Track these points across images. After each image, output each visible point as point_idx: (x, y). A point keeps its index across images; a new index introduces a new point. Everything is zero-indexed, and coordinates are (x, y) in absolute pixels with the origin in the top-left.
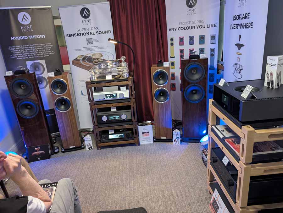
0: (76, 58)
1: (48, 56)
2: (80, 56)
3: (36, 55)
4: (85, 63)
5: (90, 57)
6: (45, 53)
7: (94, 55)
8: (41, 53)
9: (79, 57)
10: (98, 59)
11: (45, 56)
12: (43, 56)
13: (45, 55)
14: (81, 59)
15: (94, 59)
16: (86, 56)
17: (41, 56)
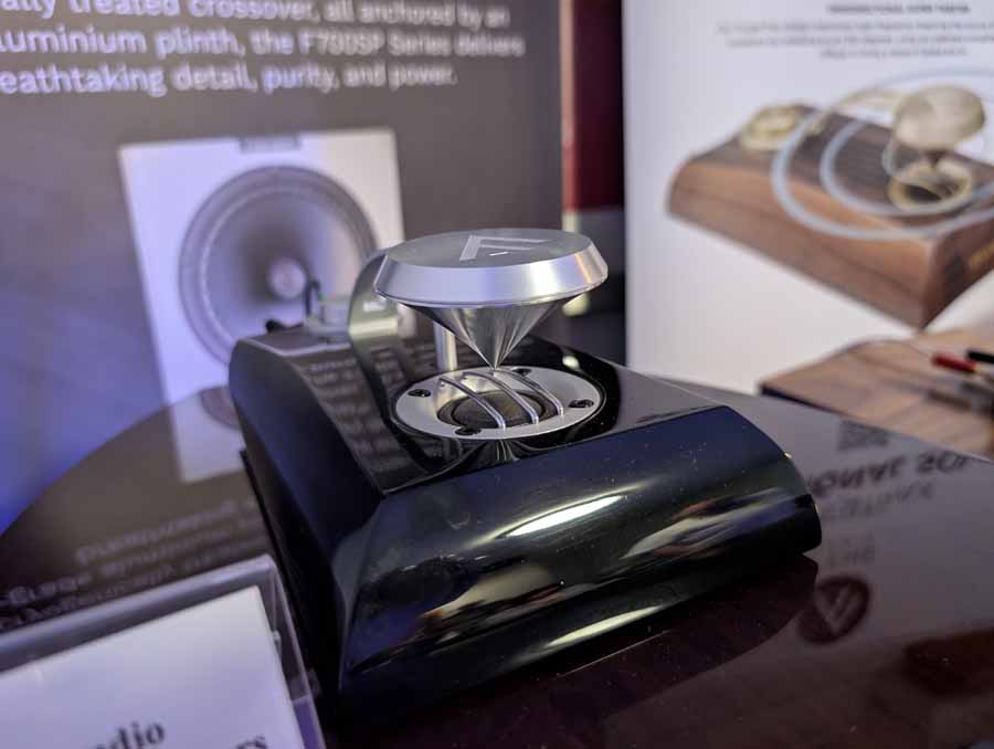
0: (734, 142)
1: (439, 75)
2: (785, 111)
3: (284, 44)
4: (810, 191)
5: (871, 127)
6: (408, 29)
7: (916, 106)
8: (356, 25)
9: (764, 126)
10: (936, 156)
11: (400, 77)
12: (376, 75)
13: (406, 60)
14: (787, 144)
15: (906, 156)
16: (836, 121)
17: (353, 77)
